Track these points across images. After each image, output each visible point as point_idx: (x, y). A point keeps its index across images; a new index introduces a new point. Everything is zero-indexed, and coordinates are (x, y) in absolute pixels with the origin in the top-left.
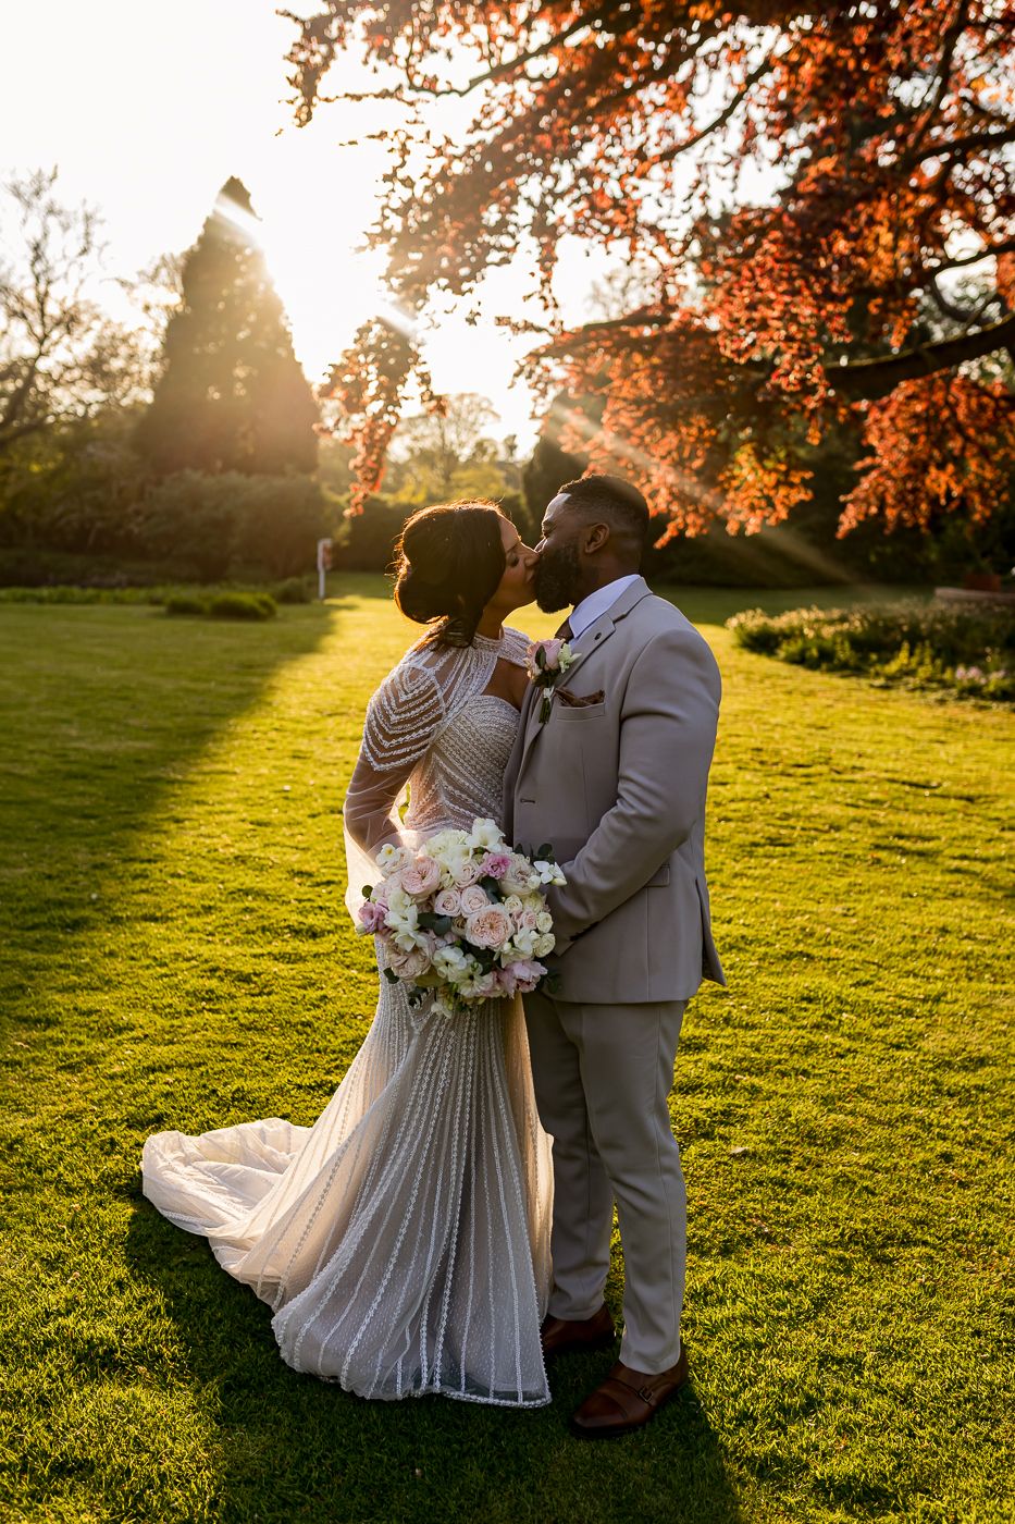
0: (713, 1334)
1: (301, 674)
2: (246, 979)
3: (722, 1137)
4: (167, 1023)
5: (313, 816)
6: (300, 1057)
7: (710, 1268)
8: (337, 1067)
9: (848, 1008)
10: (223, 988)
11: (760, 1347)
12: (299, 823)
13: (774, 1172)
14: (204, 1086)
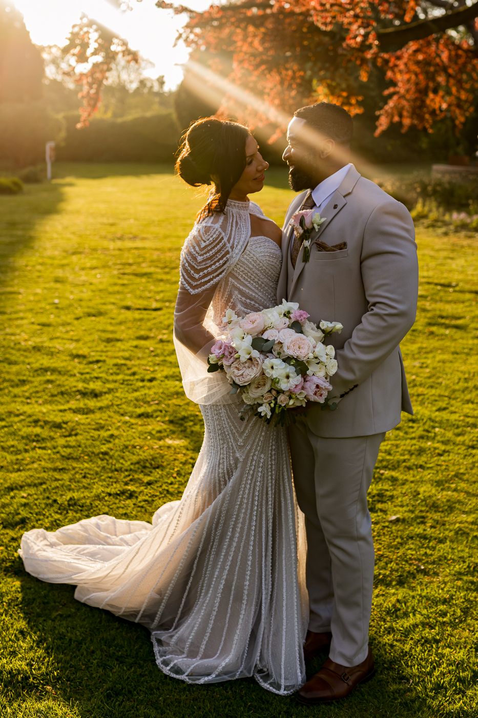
0: (406, 636)
1: (48, 228)
2: (58, 426)
3: (381, 510)
4: (14, 458)
5: (77, 319)
6: (106, 475)
7: (394, 594)
8: (131, 480)
9: (437, 425)
10: (45, 433)
11: (437, 642)
12: (69, 324)
13: (419, 530)
14: (48, 498)
